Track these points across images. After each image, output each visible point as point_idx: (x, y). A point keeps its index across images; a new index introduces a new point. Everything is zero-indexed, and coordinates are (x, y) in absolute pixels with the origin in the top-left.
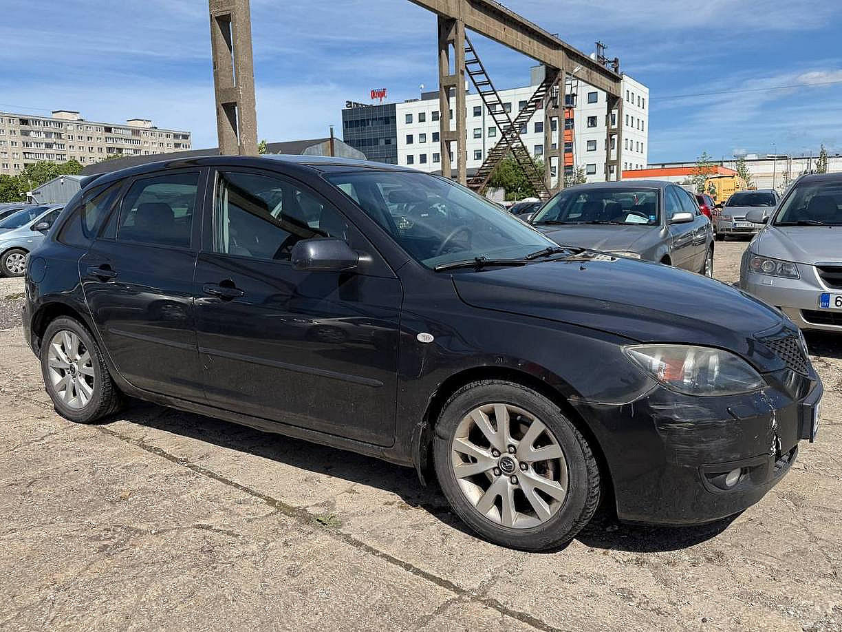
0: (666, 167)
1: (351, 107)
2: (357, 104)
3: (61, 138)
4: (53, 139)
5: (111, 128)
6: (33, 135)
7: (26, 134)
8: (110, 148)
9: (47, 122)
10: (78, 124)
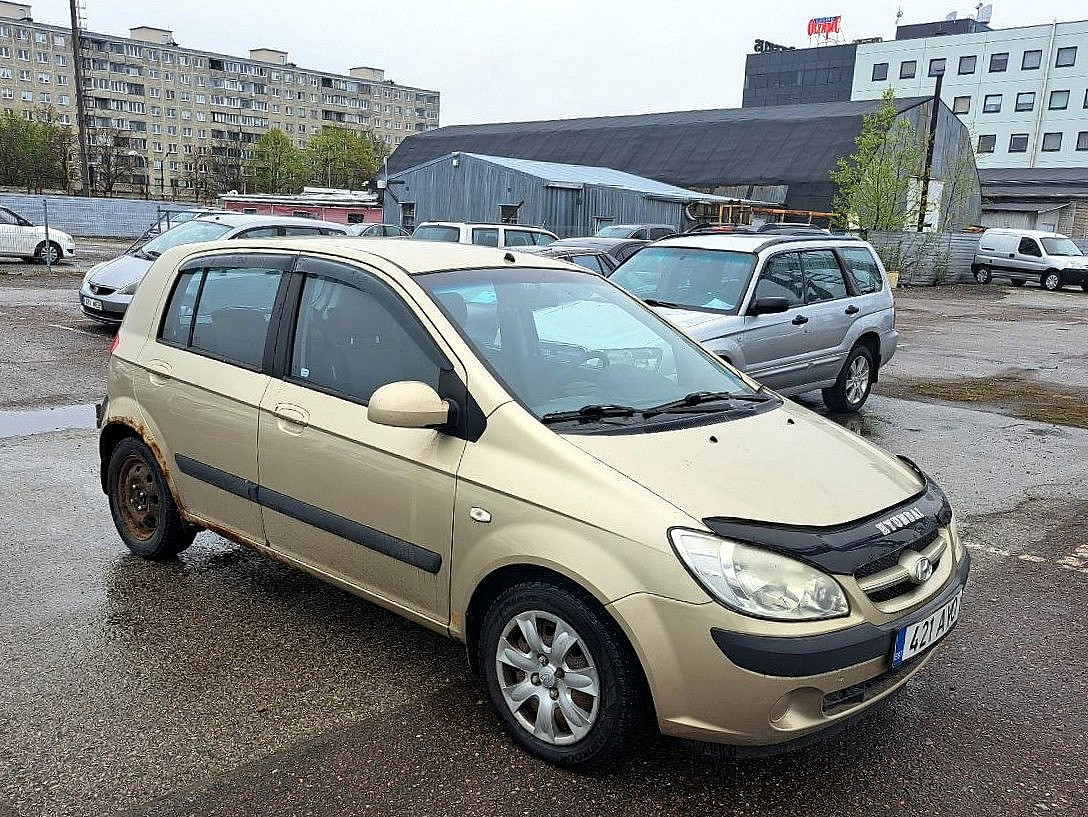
1: (761, 49)
3: (263, 93)
4: (252, 93)
5: (330, 80)
6: (226, 85)
7: (216, 82)
8: (327, 112)
9: (245, 65)
10: (287, 72)
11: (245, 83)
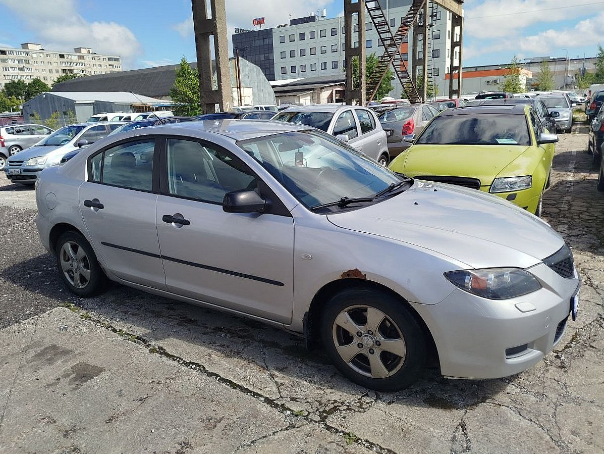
0: (479, 69)
1: (239, 32)
3: (29, 64)
4: (24, 64)
5: (63, 55)
6: (10, 62)
7: (4, 61)
9: (19, 52)
10: (40, 53)
11: (20, 60)
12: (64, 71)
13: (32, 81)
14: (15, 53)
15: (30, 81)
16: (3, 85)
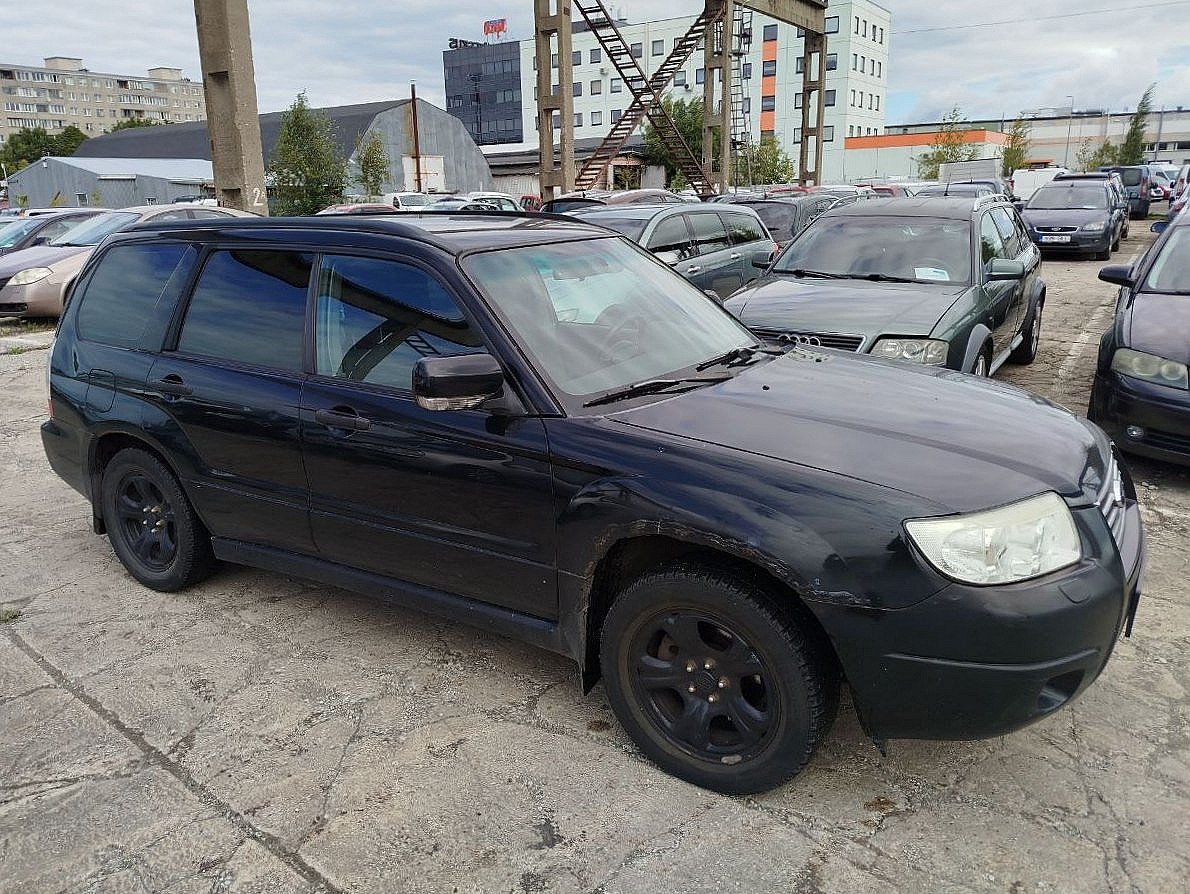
0: (910, 130)
1: (456, 46)
2: (465, 43)
3: (59, 97)
4: (47, 98)
5: (126, 82)
6: (20, 93)
7: (10, 91)
8: (125, 111)
9: (38, 74)
10: (81, 77)
11: (40, 90)
12: (127, 112)
13: (63, 130)
14: (30, 76)
15: (60, 131)
16: (7, 138)
